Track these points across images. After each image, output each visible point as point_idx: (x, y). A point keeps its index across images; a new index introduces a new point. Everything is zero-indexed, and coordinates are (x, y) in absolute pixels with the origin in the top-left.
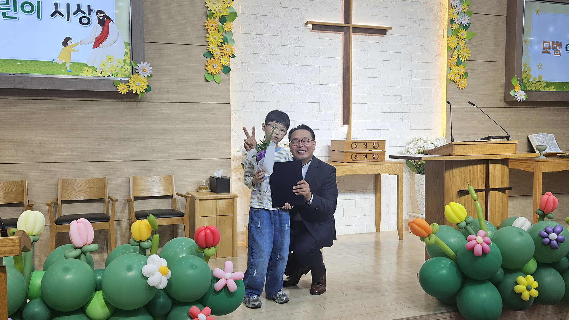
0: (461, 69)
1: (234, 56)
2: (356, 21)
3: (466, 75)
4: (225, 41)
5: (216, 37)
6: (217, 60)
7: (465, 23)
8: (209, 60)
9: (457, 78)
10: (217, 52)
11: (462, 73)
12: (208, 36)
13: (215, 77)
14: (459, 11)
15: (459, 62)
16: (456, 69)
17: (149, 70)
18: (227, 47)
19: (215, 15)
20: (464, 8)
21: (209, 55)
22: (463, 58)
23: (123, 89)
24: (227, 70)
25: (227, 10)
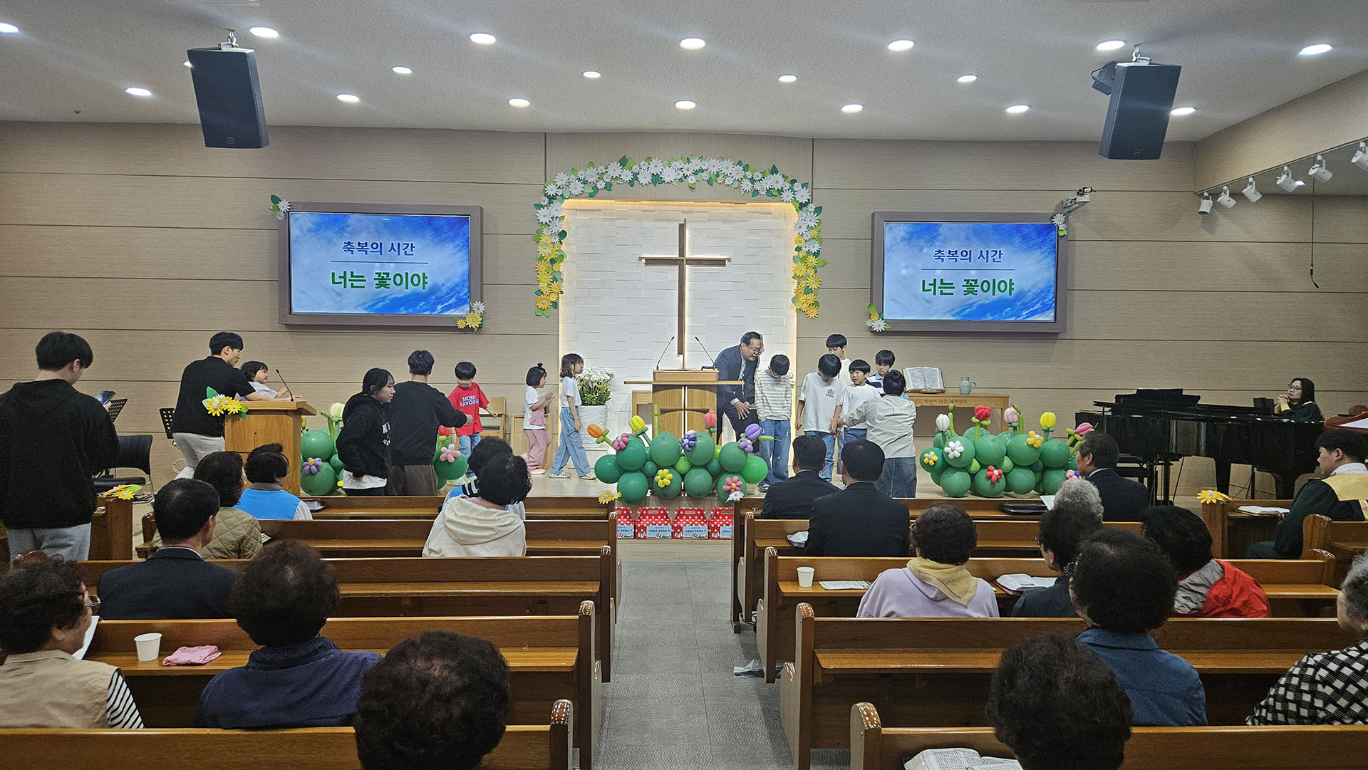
0: (811, 298)
1: (562, 293)
2: (688, 255)
3: (816, 304)
4: (555, 279)
5: (545, 277)
6: (545, 296)
7: (815, 250)
8: (539, 297)
9: (804, 307)
10: (546, 290)
11: (811, 302)
12: (538, 276)
13: (545, 312)
14: (807, 239)
15: (808, 291)
16: (802, 298)
17: (482, 308)
18: (555, 285)
19: (545, 258)
20: (813, 234)
21: (540, 293)
22: (814, 286)
23: (461, 324)
24: (555, 305)
25: (557, 252)
